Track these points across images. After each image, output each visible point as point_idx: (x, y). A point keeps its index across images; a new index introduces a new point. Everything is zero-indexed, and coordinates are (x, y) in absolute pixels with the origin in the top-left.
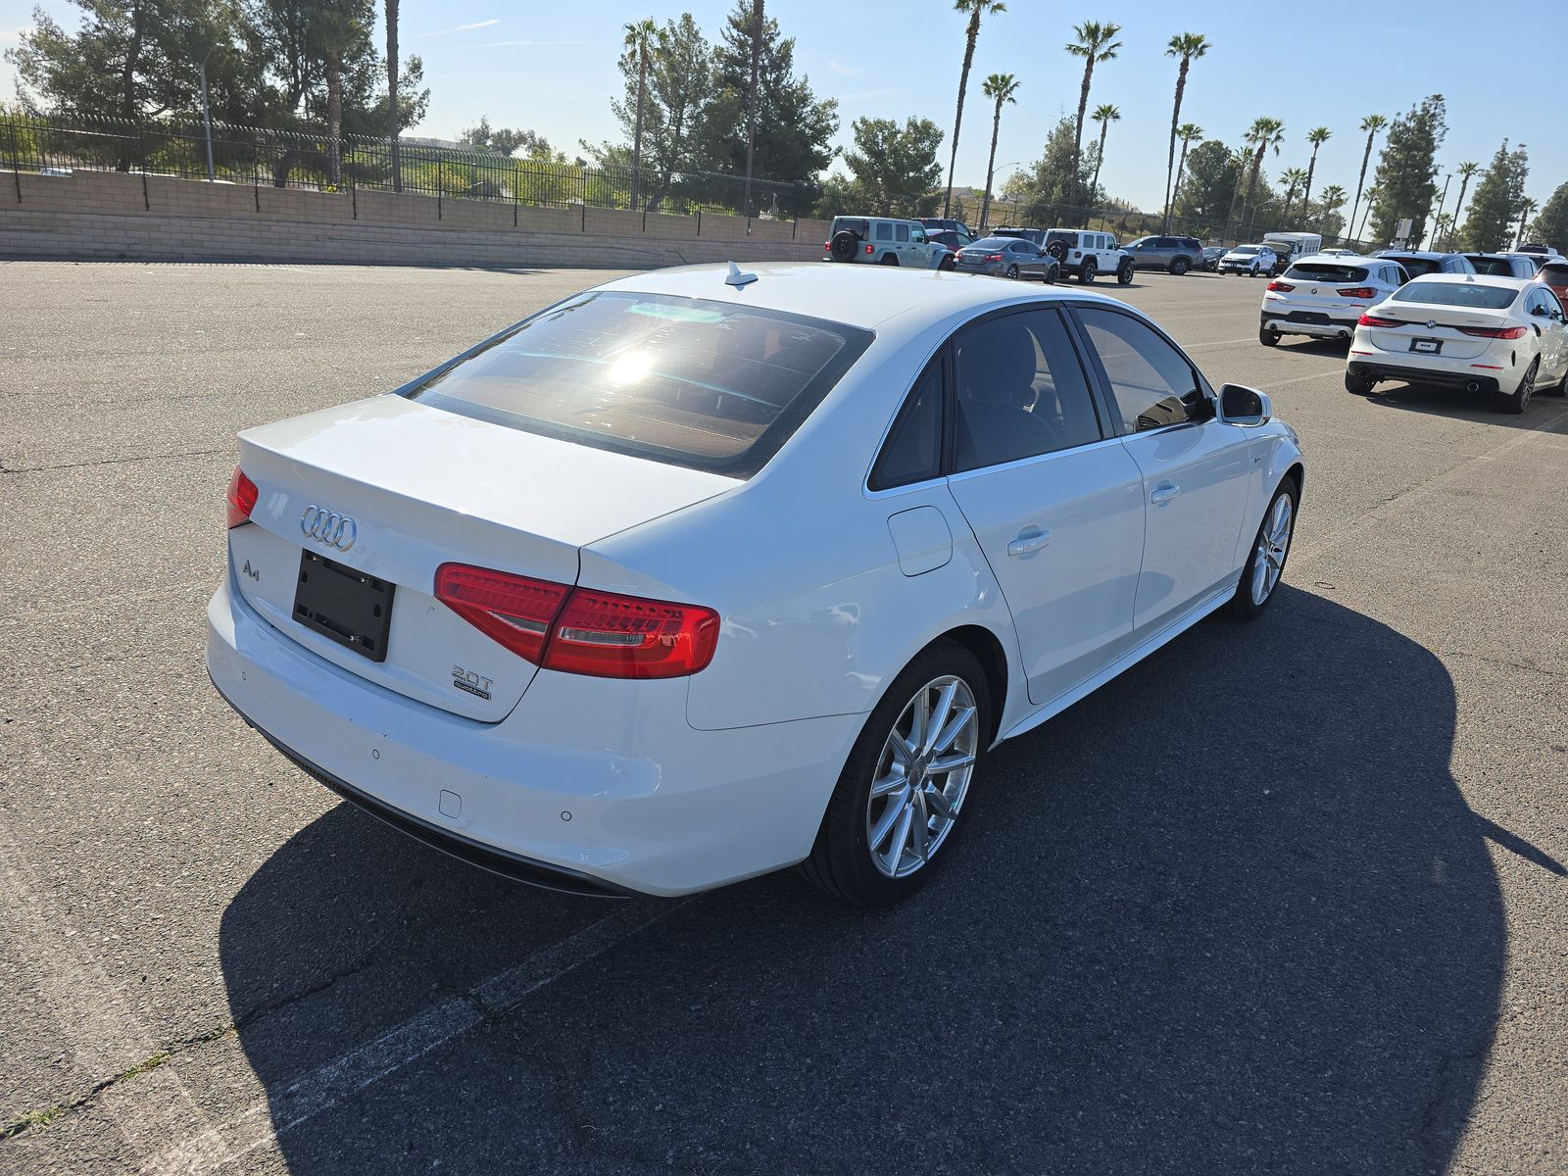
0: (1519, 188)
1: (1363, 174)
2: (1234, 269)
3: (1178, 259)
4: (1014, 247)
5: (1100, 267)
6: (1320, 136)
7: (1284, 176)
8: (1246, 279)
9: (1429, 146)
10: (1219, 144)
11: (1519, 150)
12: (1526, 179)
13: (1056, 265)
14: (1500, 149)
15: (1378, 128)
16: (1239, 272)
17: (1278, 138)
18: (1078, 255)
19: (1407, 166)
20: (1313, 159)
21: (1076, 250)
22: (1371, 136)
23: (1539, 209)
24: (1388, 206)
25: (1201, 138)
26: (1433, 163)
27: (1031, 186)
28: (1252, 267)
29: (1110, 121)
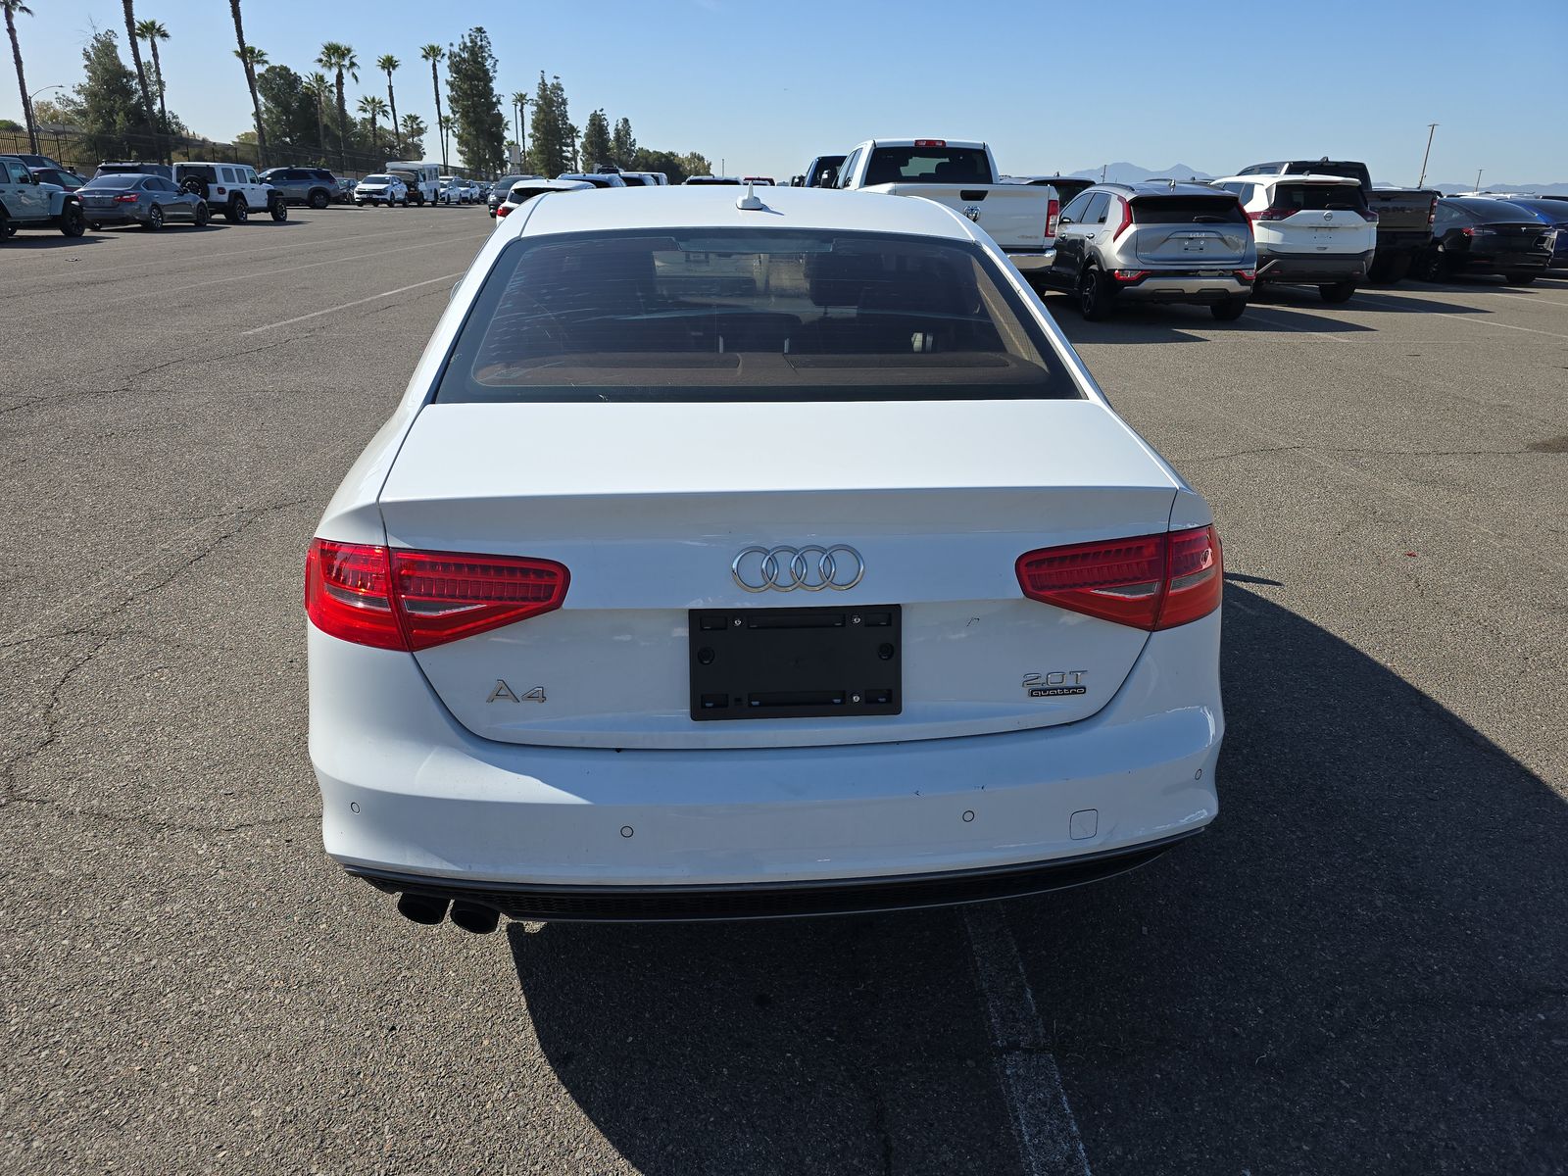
0: (564, 116)
1: (438, 102)
2: (371, 199)
3: (315, 192)
4: (148, 184)
5: (251, 204)
6: (389, 64)
7: (362, 104)
8: (383, 209)
9: (486, 79)
10: (286, 69)
11: (555, 81)
12: (568, 108)
13: (201, 203)
14: (541, 81)
15: (439, 58)
16: (376, 203)
17: (353, 64)
18: (221, 191)
19: (474, 96)
20: (390, 87)
21: (217, 186)
22: (434, 66)
23: (582, 134)
24: (470, 134)
25: (266, 62)
26: (495, 93)
27: (82, 113)
28: (388, 197)
29: (158, 40)
